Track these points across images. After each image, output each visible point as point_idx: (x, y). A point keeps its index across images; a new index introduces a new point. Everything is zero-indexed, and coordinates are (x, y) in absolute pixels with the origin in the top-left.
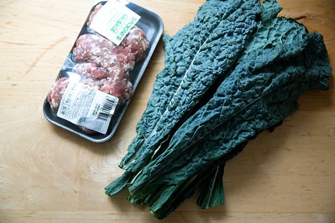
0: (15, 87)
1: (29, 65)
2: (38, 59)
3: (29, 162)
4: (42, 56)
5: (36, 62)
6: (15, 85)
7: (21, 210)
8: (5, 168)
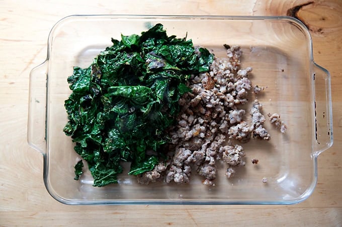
0: (13, 85)
1: (26, 62)
2: (35, 56)
3: (30, 162)
4: (39, 52)
5: (33, 60)
6: (12, 83)
7: (23, 212)
8: (5, 169)
